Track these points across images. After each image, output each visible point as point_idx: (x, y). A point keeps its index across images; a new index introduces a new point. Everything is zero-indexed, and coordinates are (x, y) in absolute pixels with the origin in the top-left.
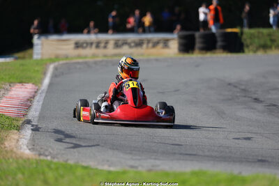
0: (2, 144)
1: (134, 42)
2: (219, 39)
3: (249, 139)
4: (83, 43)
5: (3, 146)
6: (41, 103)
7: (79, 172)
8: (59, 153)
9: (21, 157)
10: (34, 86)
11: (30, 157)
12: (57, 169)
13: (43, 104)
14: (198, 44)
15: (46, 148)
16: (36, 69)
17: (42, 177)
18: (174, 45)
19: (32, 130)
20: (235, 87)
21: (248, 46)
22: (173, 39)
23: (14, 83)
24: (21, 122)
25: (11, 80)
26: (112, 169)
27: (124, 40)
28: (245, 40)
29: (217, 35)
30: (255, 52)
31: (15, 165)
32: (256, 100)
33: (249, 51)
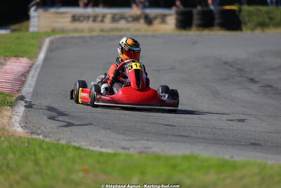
1: (131, 17)
2: (217, 16)
3: (242, 120)
4: (80, 17)
6: (35, 79)
7: (71, 153)
8: (52, 133)
9: (13, 135)
10: (29, 61)
11: (22, 135)
12: (48, 149)
13: (38, 80)
14: (196, 21)
15: (38, 125)
16: (32, 42)
17: (33, 157)
18: (172, 21)
19: (26, 106)
20: (231, 66)
21: (245, 24)
22: (171, 15)
23: (9, 57)
24: (14, 98)
25: (6, 54)
26: (103, 150)
27: (121, 15)
28: (243, 17)
29: (215, 12)
30: (253, 30)
31: (6, 144)
32: (252, 80)
33: (247, 29)
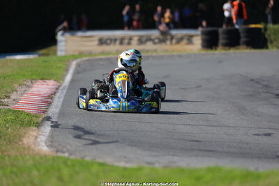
0: (20, 141)
1: (158, 38)
2: (242, 35)
3: (269, 135)
4: (107, 39)
5: (20, 143)
6: (62, 100)
7: (95, 169)
8: (76, 149)
9: (38, 154)
10: (55, 83)
11: (47, 154)
12: (73, 166)
13: (64, 100)
14: (221, 41)
15: (64, 144)
16: (59, 65)
17: (57, 174)
18: (198, 41)
19: (52, 126)
20: (258, 83)
21: (271, 42)
22: (197, 35)
23: (36, 80)
24: (41, 119)
25: (33, 77)
26: (128, 165)
27: (148, 36)
28: (269, 35)
29: (240, 31)
30: (278, 47)
31: (30, 163)
32: (278, 96)
33: (273, 48)
